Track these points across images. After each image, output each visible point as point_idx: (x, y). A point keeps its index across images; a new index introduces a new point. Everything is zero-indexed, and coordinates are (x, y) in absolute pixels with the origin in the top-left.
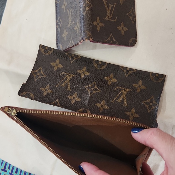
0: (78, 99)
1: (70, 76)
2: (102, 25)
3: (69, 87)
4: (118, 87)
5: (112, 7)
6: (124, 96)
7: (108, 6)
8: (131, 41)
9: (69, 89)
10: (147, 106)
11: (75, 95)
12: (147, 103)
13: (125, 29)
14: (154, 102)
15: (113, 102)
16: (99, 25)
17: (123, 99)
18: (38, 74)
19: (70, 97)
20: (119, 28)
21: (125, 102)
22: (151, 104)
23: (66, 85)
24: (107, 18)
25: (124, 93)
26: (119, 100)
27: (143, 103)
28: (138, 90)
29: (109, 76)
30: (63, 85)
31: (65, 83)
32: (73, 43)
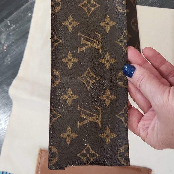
0: (70, 65)
1: (99, 45)
3: (82, 49)
4: (99, 109)
6: (90, 119)
9: (80, 50)
10: (84, 151)
11: (75, 60)
12: (88, 151)
15: (79, 108)
17: (86, 119)
18: (89, 6)
19: (70, 55)
21: (82, 123)
22: (88, 155)
23: (84, 45)
25: (94, 119)
26: (83, 116)
27: (88, 145)
28: (102, 136)
29: (111, 94)
30: (83, 41)
31: (86, 42)
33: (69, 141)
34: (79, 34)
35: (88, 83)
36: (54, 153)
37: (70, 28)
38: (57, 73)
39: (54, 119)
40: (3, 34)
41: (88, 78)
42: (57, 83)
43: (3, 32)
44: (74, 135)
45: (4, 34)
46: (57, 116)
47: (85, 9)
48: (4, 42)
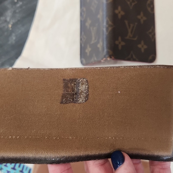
2: (123, 43)
5: (133, 27)
7: (129, 26)
8: (150, 58)
13: (145, 47)
16: (121, 44)
20: (140, 46)
24: (128, 38)
32: (96, 59)
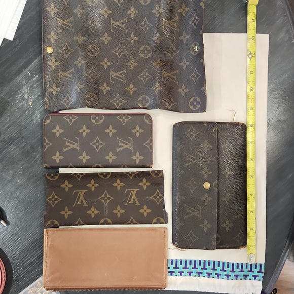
0: (96, 212)
1: (82, 192)
3: (85, 203)
4: (127, 190)
6: (134, 196)
9: (85, 205)
10: (156, 200)
11: (93, 208)
12: (155, 197)
14: (160, 195)
15: (126, 204)
17: (134, 199)
18: (53, 200)
19: (89, 212)
21: (137, 202)
22: (158, 197)
23: (82, 202)
25: (134, 194)
26: (132, 201)
27: (151, 198)
29: (116, 182)
30: (79, 203)
31: (80, 201)
33: (149, 211)
34: (74, 206)
35: (109, 198)
36: (157, 220)
37: (70, 212)
38: (102, 221)
39: (135, 222)
40: (24, 87)
41: (106, 198)
42: (109, 221)
43: (24, 85)
44: (145, 207)
45: (26, 87)
46: (132, 219)
47: (56, 202)
48: (28, 97)
